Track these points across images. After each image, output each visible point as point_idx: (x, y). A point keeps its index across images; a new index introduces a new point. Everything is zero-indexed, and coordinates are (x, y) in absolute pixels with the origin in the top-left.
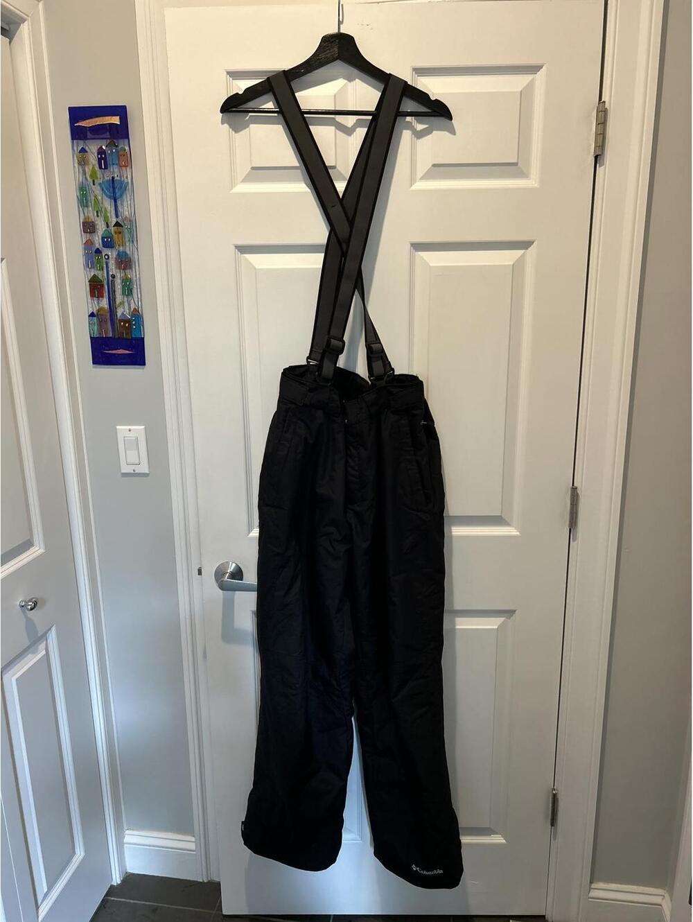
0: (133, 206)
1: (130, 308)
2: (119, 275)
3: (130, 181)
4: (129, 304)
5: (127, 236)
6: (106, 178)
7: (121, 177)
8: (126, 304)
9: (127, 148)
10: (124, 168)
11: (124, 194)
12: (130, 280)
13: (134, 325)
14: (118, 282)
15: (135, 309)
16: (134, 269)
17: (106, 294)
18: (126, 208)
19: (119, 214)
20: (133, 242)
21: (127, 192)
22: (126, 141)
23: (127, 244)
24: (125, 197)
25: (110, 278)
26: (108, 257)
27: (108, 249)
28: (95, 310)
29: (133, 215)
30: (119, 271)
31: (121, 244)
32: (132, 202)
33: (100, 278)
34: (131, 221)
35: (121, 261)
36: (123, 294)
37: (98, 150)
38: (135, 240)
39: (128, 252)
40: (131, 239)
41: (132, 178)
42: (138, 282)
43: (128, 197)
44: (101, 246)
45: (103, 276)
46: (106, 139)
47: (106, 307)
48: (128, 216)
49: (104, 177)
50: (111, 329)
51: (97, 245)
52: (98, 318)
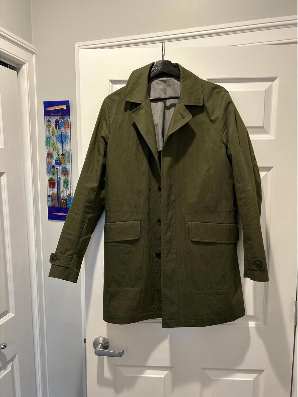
0: (70, 146)
1: (67, 193)
3: (69, 135)
5: (67, 160)
6: (59, 133)
7: (65, 133)
8: (65, 191)
9: (69, 120)
10: (67, 129)
11: (67, 140)
12: (68, 181)
13: (68, 202)
14: (62, 181)
15: (69, 194)
16: (69, 175)
17: (56, 187)
18: (67, 147)
19: (64, 150)
20: (69, 163)
23: (67, 164)
25: (58, 179)
26: (58, 170)
27: (58, 166)
28: (51, 194)
29: (70, 150)
30: (62, 176)
31: (64, 164)
32: (70, 144)
33: (54, 179)
34: (69, 153)
35: (64, 171)
36: (64, 187)
37: (56, 120)
38: (71, 162)
39: (67, 168)
40: (69, 161)
41: (70, 133)
42: (71, 182)
43: (68, 142)
44: (55, 164)
45: (55, 178)
46: (60, 115)
47: (56, 192)
48: (68, 151)
49: (58, 133)
50: (57, 203)
51: (53, 164)
52: (52, 197)
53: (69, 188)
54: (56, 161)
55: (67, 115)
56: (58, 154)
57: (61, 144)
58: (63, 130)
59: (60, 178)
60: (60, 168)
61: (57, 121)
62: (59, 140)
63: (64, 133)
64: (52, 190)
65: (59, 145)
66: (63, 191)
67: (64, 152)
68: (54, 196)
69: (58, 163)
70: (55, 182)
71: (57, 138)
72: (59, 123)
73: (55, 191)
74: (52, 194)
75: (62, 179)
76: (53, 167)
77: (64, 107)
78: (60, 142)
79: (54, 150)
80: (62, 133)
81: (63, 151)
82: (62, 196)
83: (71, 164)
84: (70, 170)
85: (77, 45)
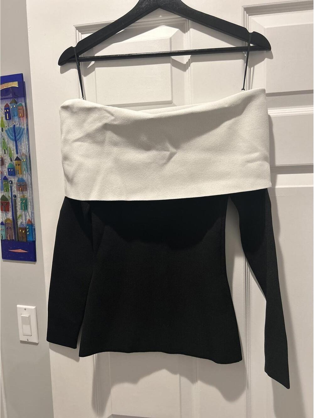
0: (27, 146)
1: (26, 219)
2: (19, 195)
4: (26, 216)
5: (24, 167)
6: (10, 126)
7: (20, 125)
9: (24, 104)
10: (21, 118)
11: (22, 137)
12: (26, 200)
13: (29, 231)
14: (18, 200)
15: (29, 220)
16: (29, 191)
17: (11, 209)
18: (23, 147)
19: (19, 151)
21: (24, 135)
22: (23, 99)
23: (25, 173)
25: (13, 198)
26: (12, 183)
27: (12, 176)
28: (4, 220)
29: (27, 152)
30: (19, 192)
31: (20, 173)
32: (27, 142)
33: (7, 197)
34: (26, 156)
35: (20, 185)
36: (22, 209)
37: (5, 107)
38: (29, 170)
39: (25, 178)
40: (26, 169)
41: (27, 125)
43: (25, 139)
44: (8, 174)
45: (9, 196)
46: (10, 98)
47: (11, 218)
48: (24, 153)
49: (8, 125)
50: (13, 234)
51: (5, 174)
52: (6, 226)
53: (29, 210)
54: (8, 169)
55: (21, 97)
56: (11, 158)
57: (14, 142)
58: (16, 121)
59: (15, 196)
60: (14, 180)
61: (7, 107)
62: (12, 137)
63: (18, 126)
64: (6, 214)
65: (12, 145)
66: (21, 216)
67: (19, 155)
68: (9, 224)
69: (12, 172)
70: (8, 203)
71: (8, 134)
72: (9, 110)
73: (10, 215)
74: (6, 221)
75: (19, 196)
76: (5, 179)
77: (15, 84)
78: (13, 141)
79: (5, 153)
80: (14, 126)
81: (17, 153)
82: (19, 223)
83: (31, 173)
84: (29, 182)
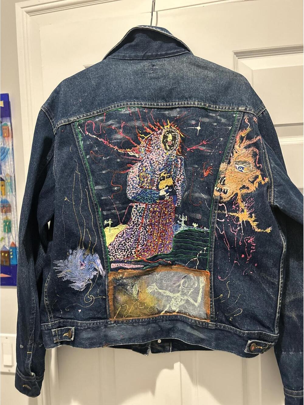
0: (12, 166)
1: (9, 242)
2: (2, 217)
3: (11, 148)
4: (9, 238)
5: (8, 188)
7: (4, 145)
8: (7, 239)
9: (9, 124)
10: (6, 138)
11: (7, 156)
12: (10, 222)
13: (12, 255)
14: (1, 222)
15: (13, 243)
16: (13, 212)
18: (8, 167)
19: (2, 172)
20: (12, 192)
21: (9, 156)
22: (8, 118)
23: (8, 194)
24: (7, 159)
29: (12, 172)
31: (4, 194)
32: (12, 163)
34: (11, 177)
35: (4, 207)
36: (5, 231)
38: (14, 190)
39: (9, 199)
40: (11, 190)
41: (12, 145)
42: (15, 222)
43: (9, 159)
48: (9, 173)
53: (13, 232)
63: (2, 145)
66: (4, 238)
67: (3, 176)
77: (1, 104)
82: (1, 246)
83: (16, 194)
84: (12, 203)
85: (18, 6)
